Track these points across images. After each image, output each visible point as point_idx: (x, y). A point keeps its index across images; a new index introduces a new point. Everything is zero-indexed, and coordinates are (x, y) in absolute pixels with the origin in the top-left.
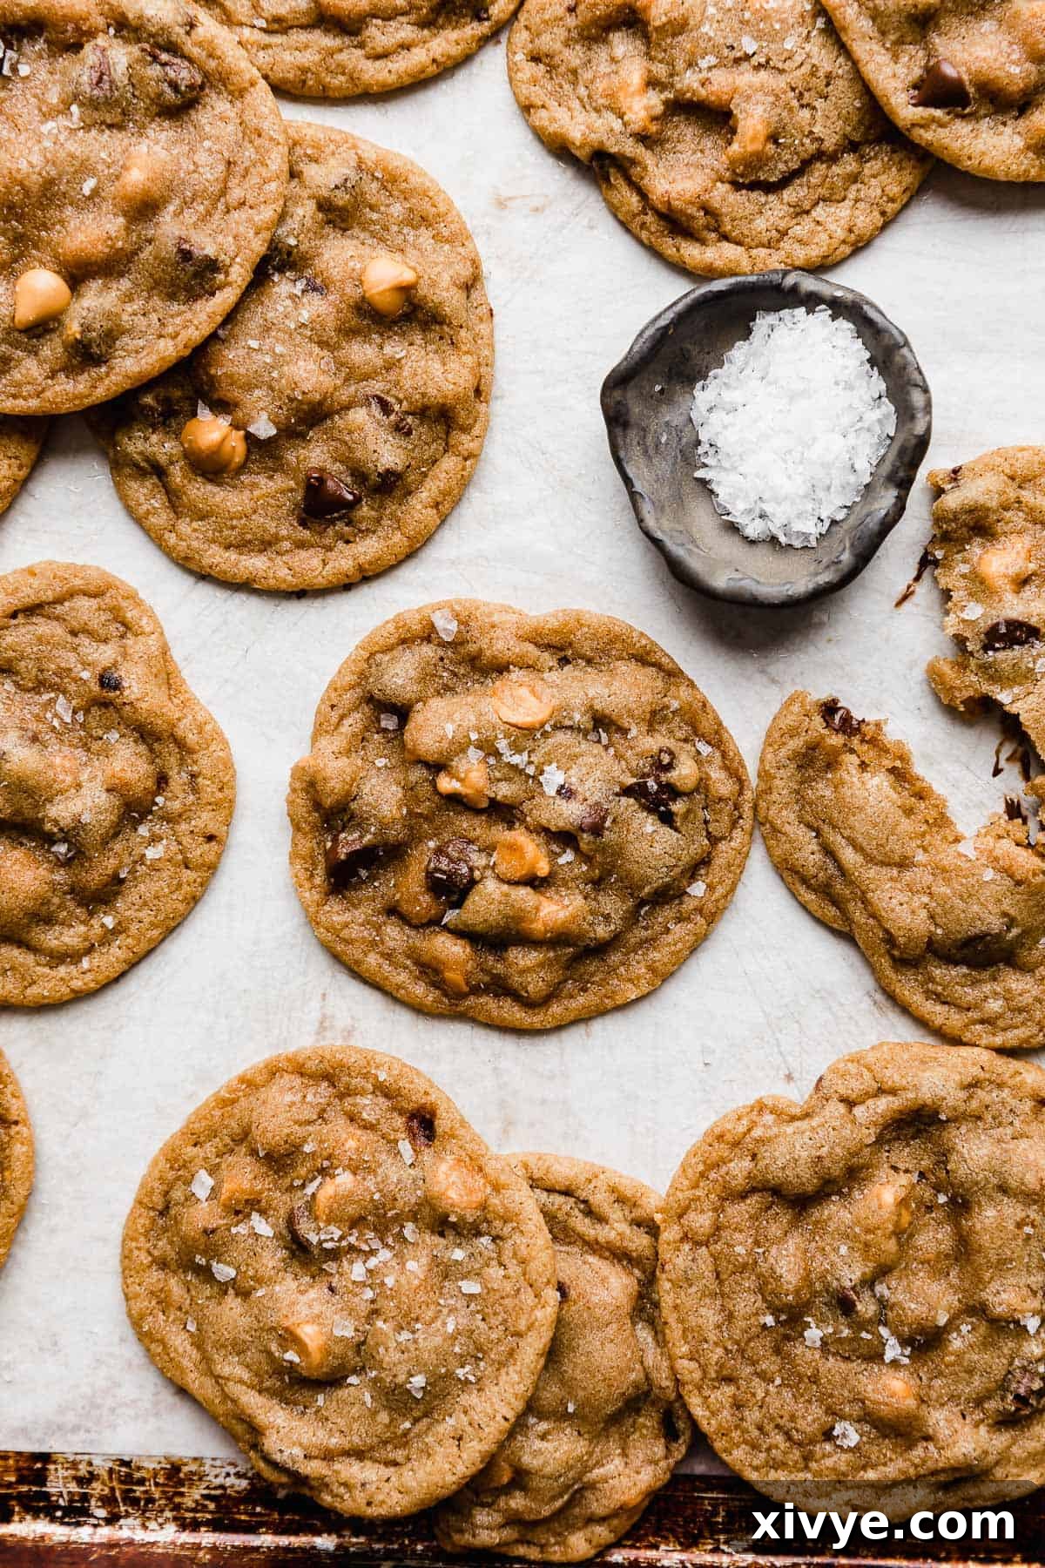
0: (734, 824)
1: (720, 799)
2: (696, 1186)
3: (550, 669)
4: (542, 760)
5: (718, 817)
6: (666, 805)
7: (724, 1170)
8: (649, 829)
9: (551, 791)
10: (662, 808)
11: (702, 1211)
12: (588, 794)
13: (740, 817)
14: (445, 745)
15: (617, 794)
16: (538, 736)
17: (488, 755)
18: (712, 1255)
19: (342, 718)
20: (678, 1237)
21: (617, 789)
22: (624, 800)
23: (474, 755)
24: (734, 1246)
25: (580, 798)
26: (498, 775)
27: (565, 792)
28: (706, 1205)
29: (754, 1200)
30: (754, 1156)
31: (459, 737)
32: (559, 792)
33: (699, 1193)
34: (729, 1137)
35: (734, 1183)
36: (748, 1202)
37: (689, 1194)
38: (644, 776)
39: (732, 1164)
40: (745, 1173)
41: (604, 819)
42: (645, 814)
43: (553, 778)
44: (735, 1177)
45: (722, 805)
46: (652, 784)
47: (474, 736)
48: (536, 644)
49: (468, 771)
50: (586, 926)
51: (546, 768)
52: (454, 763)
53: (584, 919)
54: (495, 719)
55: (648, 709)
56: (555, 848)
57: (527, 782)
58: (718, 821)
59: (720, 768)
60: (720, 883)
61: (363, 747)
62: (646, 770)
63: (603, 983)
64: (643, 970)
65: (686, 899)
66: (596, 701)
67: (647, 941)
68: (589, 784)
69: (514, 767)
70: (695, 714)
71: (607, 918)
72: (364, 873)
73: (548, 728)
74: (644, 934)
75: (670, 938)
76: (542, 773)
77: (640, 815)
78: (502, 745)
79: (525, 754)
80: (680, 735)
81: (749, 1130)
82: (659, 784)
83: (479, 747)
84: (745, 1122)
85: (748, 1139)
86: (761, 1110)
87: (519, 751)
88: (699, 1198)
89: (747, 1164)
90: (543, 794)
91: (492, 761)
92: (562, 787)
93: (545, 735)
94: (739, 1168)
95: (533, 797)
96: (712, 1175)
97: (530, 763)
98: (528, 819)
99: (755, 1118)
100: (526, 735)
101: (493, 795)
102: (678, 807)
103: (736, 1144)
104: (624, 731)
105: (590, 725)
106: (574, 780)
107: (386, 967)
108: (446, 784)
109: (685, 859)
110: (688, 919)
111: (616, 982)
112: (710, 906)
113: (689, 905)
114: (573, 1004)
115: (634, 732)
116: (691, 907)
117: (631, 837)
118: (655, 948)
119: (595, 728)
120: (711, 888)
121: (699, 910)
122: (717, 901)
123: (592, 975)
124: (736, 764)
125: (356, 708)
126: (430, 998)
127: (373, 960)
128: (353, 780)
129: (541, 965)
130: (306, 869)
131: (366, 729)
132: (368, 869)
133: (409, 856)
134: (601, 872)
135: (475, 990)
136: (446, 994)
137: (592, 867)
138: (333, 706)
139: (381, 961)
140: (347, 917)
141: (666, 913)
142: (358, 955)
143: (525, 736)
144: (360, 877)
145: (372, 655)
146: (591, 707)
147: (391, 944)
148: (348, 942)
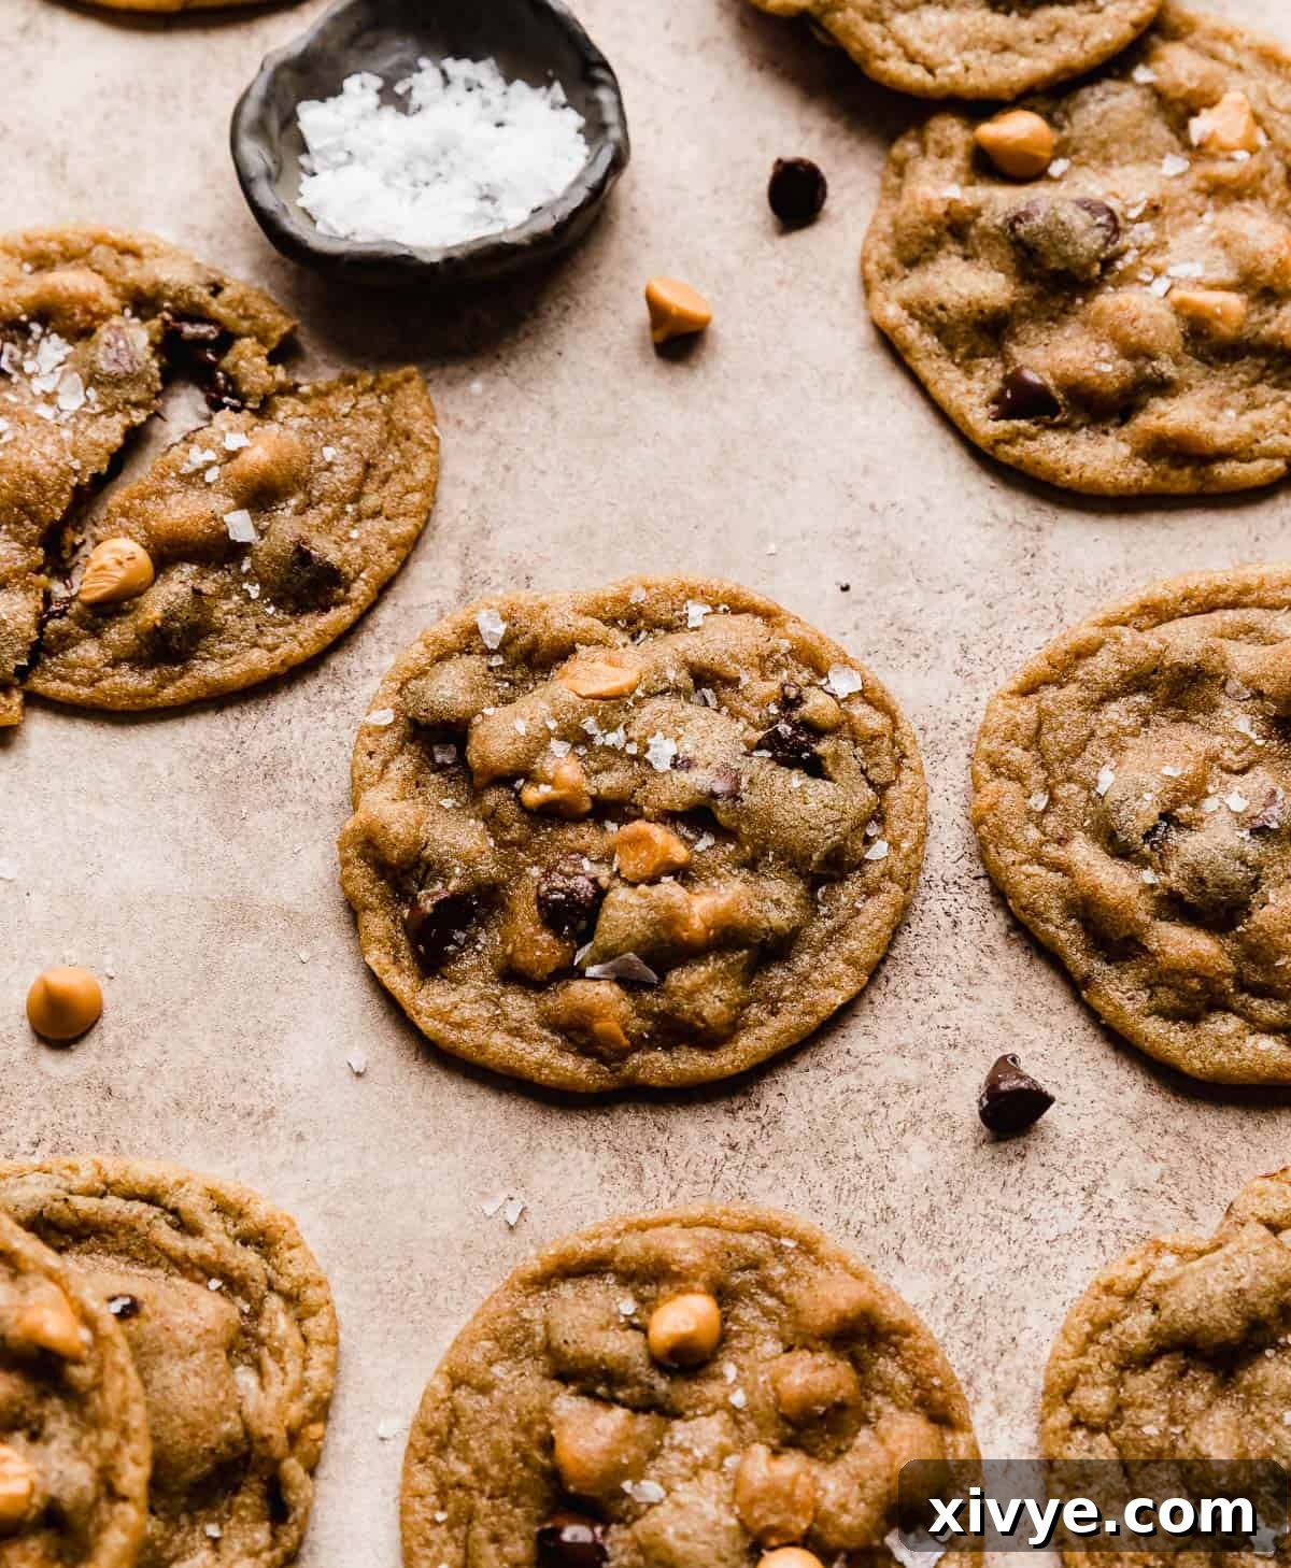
0: (898, 766)
1: (873, 738)
2: (1083, 1352)
3: (625, 644)
4: (643, 733)
5: (877, 759)
6: (808, 750)
7: (1118, 1328)
8: (795, 785)
9: (663, 767)
10: (805, 756)
11: (1095, 1386)
12: (710, 758)
13: (904, 757)
14: (520, 745)
15: (745, 754)
16: (631, 705)
17: (576, 743)
18: (1115, 1442)
19: (385, 765)
20: (1067, 1422)
21: (744, 747)
22: (755, 757)
23: (559, 748)
24: (1140, 1427)
25: (702, 764)
26: (594, 765)
27: (680, 763)
28: (1099, 1377)
29: (1161, 1368)
30: (1155, 1308)
31: (534, 730)
32: (674, 766)
33: (1088, 1361)
34: (1119, 1287)
35: (1133, 1345)
36: (1155, 1368)
37: (1075, 1363)
38: (772, 722)
39: (1129, 1320)
40: (1146, 1331)
41: (737, 782)
42: (785, 768)
43: (662, 751)
44: (1132, 1336)
45: (877, 743)
46: (784, 728)
47: (552, 725)
48: (600, 618)
49: (556, 770)
50: (754, 913)
51: (649, 741)
52: (537, 766)
53: (750, 905)
54: (572, 697)
55: (754, 651)
56: (688, 834)
57: (632, 766)
58: (877, 765)
59: (861, 700)
60: (904, 836)
61: (421, 791)
62: (773, 716)
63: (796, 996)
64: (842, 967)
65: (869, 866)
66: (690, 652)
67: (835, 931)
68: (708, 747)
69: (611, 750)
70: (812, 651)
71: (777, 903)
72: (460, 937)
73: (639, 693)
74: (829, 923)
75: (863, 920)
76: (647, 749)
77: (780, 771)
78: (589, 725)
79: (621, 731)
80: (801, 679)
81: (1145, 1276)
82: (795, 726)
83: (564, 738)
84: (1139, 1265)
85: (1145, 1286)
86: (1158, 1250)
87: (612, 728)
88: (1088, 1370)
89: (1147, 1318)
90: (655, 774)
91: (582, 751)
92: (676, 757)
93: (638, 702)
94: (1138, 1326)
95: (645, 783)
96: (1104, 1337)
97: (630, 741)
98: (645, 809)
99: (1151, 1260)
100: (615, 704)
101: (594, 792)
102: (824, 747)
103: (1130, 1296)
104: (733, 682)
105: (690, 683)
106: (688, 747)
107: (518, 1045)
108: (534, 795)
109: (852, 812)
110: (878, 890)
111: (812, 991)
112: (899, 867)
113: (873, 872)
114: (767, 1032)
115: (745, 680)
116: (877, 874)
117: (777, 799)
118: (847, 936)
119: (697, 687)
120: (894, 845)
121: (889, 874)
122: (907, 857)
123: (780, 989)
124: (878, 694)
125: (400, 751)
126: (584, 1069)
127: (499, 1042)
128: (419, 824)
129: (712, 979)
130: (388, 954)
131: (419, 770)
132: (463, 929)
133: (510, 898)
134: (753, 850)
135: (639, 1044)
136: (602, 1060)
137: (740, 846)
138: (371, 754)
139: (508, 1039)
140: (454, 997)
141: (851, 888)
142: (482, 1039)
143: (614, 707)
144: (455, 943)
145: (404, 684)
146: (686, 662)
147: (516, 1015)
148: (461, 1026)
